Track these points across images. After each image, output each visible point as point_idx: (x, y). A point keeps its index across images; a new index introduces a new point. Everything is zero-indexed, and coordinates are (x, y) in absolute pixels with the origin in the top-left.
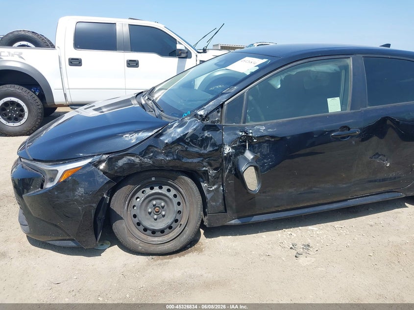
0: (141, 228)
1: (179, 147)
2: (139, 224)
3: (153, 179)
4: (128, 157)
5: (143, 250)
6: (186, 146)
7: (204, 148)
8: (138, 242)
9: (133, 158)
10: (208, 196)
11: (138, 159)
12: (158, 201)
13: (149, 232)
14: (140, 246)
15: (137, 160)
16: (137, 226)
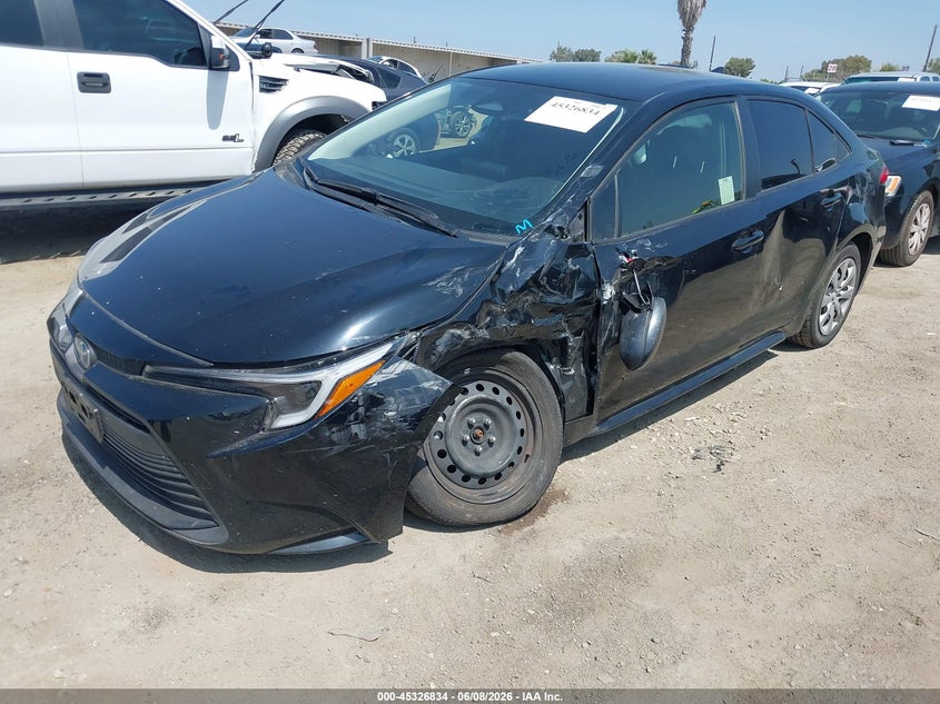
0: (458, 475)
1: (530, 298)
2: (452, 469)
3: (467, 372)
4: (452, 331)
5: (475, 519)
6: (541, 294)
7: (568, 294)
8: (462, 506)
9: (459, 332)
10: (564, 387)
11: (467, 332)
12: (478, 415)
13: (474, 481)
14: (468, 512)
15: (466, 335)
16: (448, 474)
